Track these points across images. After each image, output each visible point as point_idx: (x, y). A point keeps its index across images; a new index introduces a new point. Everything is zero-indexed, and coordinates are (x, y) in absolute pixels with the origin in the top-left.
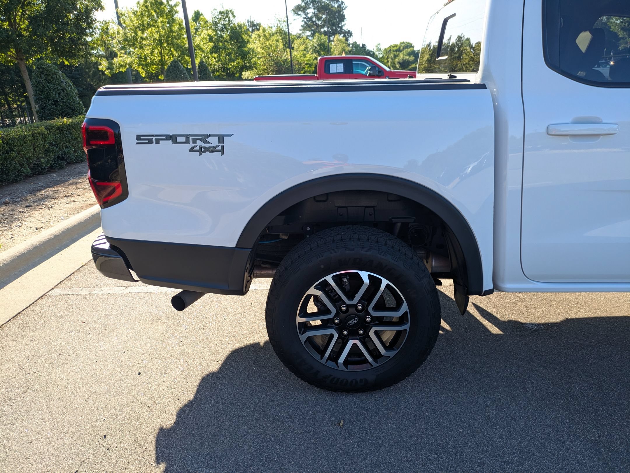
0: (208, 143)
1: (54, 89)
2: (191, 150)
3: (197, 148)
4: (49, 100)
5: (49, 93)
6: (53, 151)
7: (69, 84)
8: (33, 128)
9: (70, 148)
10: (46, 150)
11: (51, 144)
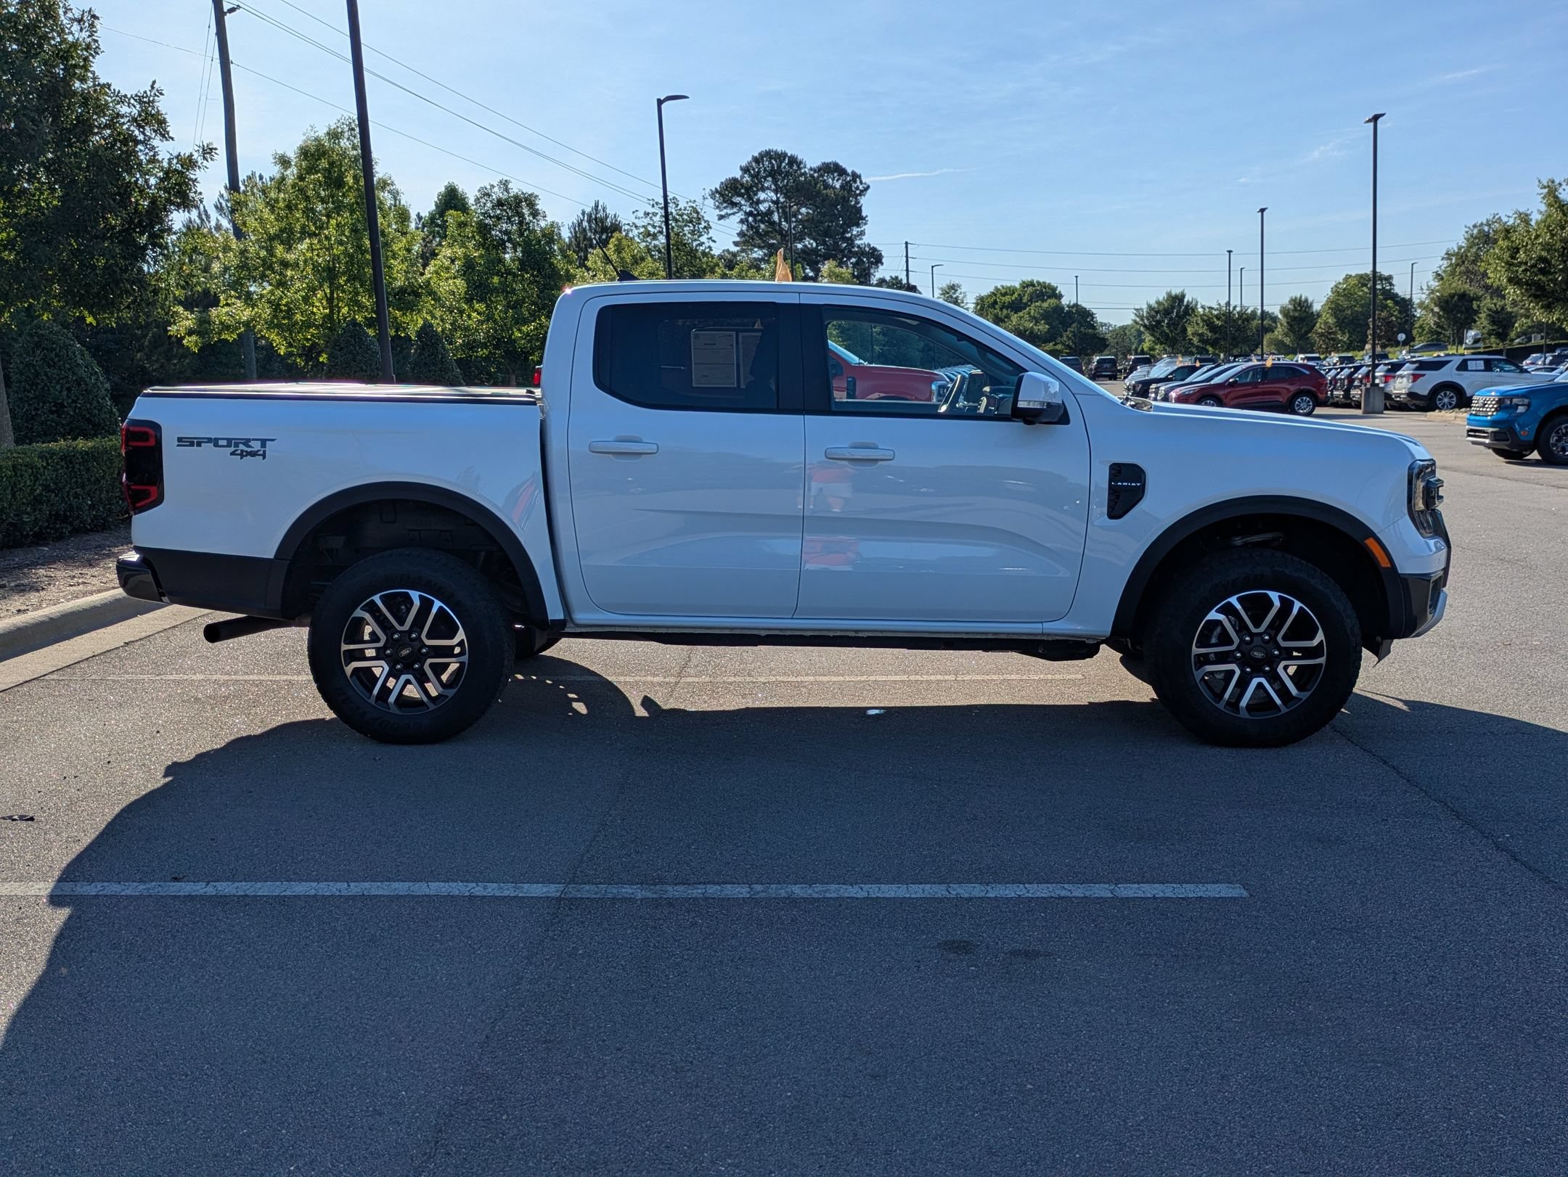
0: (251, 447)
1: (59, 380)
2: (233, 454)
3: (239, 452)
4: (44, 403)
5: (46, 388)
6: (49, 501)
7: (93, 369)
8: (15, 455)
9: (83, 498)
10: (35, 498)
11: (46, 487)
